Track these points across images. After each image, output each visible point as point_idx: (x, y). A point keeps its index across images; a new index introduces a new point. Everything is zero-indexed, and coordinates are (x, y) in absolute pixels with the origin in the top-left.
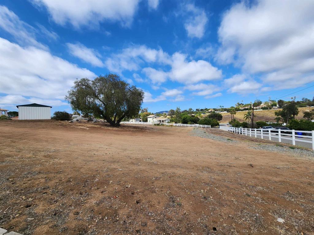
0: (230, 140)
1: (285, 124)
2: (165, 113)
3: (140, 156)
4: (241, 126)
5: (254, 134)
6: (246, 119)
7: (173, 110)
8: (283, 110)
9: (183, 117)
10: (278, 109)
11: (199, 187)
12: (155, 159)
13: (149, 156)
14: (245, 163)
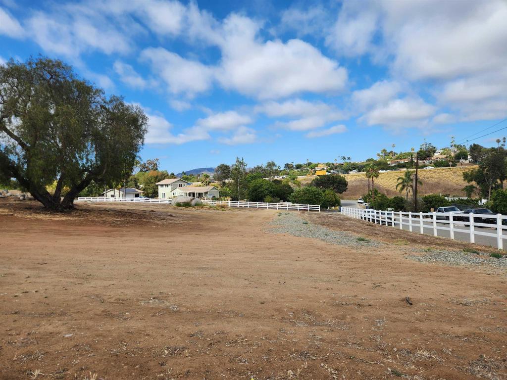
0: (363, 240)
1: (484, 201)
2: (205, 173)
3: (129, 293)
4: (389, 206)
5: (418, 225)
6: (402, 189)
7: (228, 165)
8: (481, 167)
9: (252, 184)
10: (469, 167)
11: (284, 364)
12: (172, 299)
13: (156, 292)
14: (396, 295)
